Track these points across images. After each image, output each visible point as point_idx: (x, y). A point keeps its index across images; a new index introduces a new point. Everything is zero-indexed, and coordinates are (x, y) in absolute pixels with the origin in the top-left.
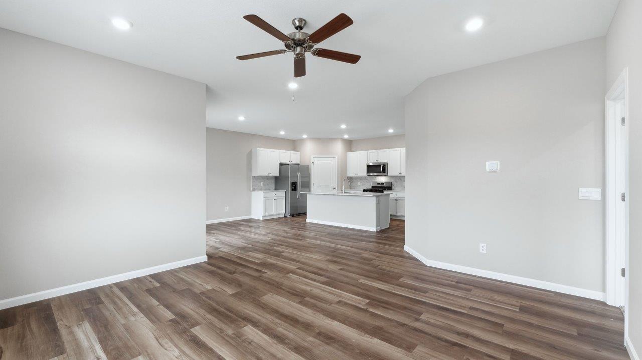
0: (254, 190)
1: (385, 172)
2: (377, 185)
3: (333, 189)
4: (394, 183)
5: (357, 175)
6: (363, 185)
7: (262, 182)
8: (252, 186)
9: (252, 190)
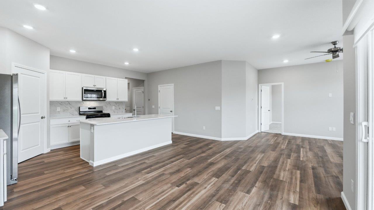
1: (106, 98)
2: (88, 110)
3: (42, 118)
4: (104, 107)
5: (66, 99)
6: (64, 111)
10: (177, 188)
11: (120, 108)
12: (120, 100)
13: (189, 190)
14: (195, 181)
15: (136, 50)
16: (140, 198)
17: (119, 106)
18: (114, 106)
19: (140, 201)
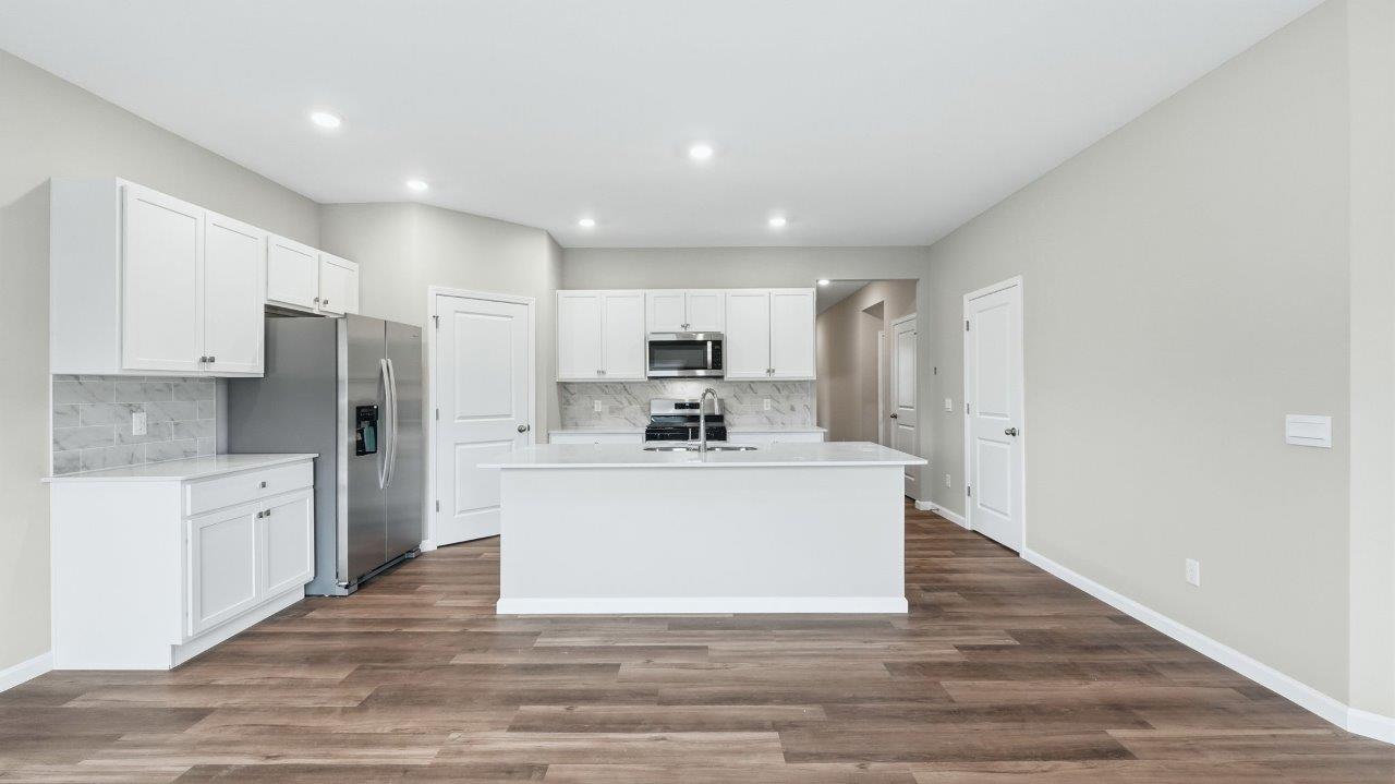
0: (66, 468)
1: (720, 368)
2: (673, 411)
3: (520, 431)
4: (731, 402)
5: (602, 376)
6: (612, 411)
7: (139, 409)
8: (55, 442)
9: (55, 468)
11: (793, 409)
12: (782, 374)
15: (701, 153)
17: (788, 397)
18: (771, 397)
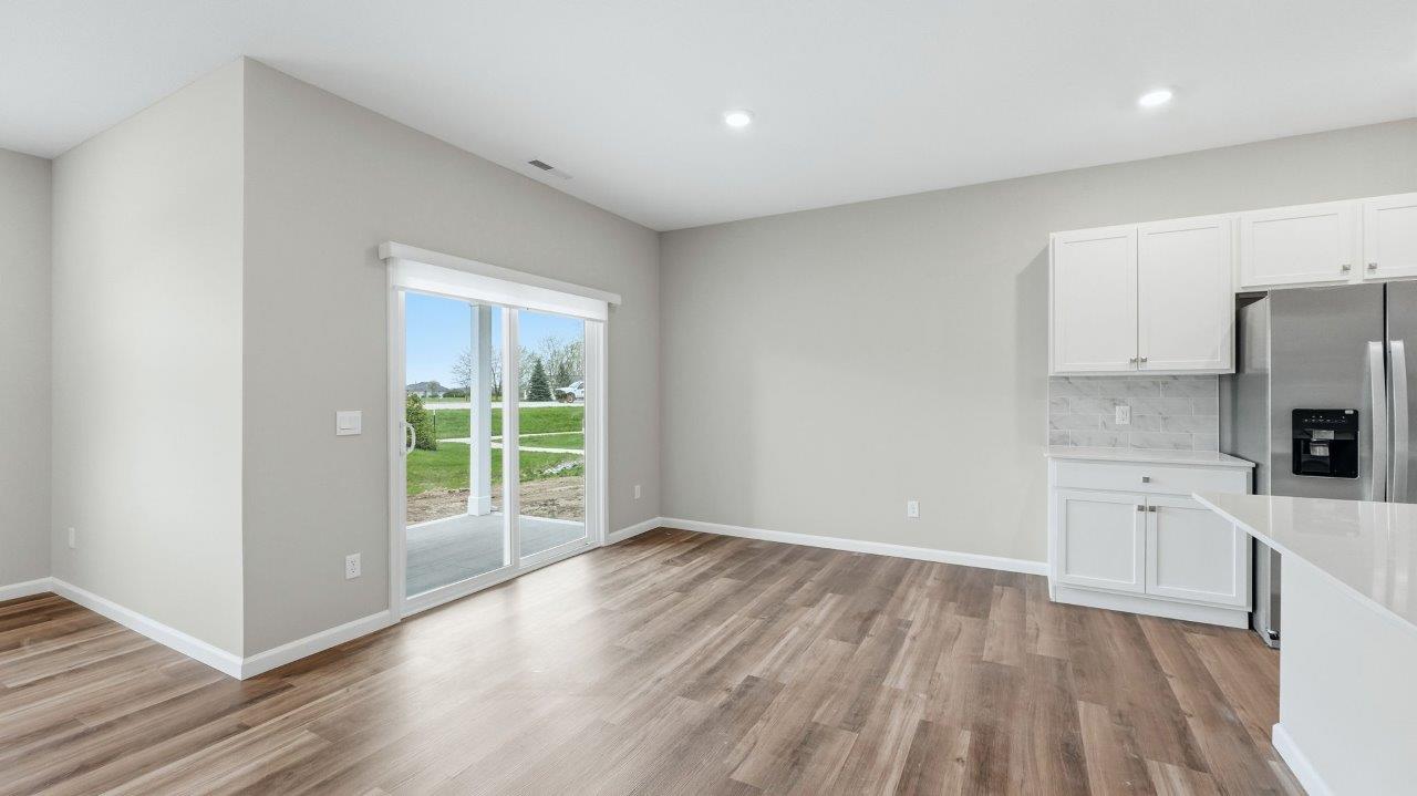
0: (1060, 441)
7: (1123, 402)
8: (1051, 422)
9: (1051, 440)
10: (754, 673)
13: (711, 672)
14: (696, 702)
16: (837, 648)
19: (828, 637)
